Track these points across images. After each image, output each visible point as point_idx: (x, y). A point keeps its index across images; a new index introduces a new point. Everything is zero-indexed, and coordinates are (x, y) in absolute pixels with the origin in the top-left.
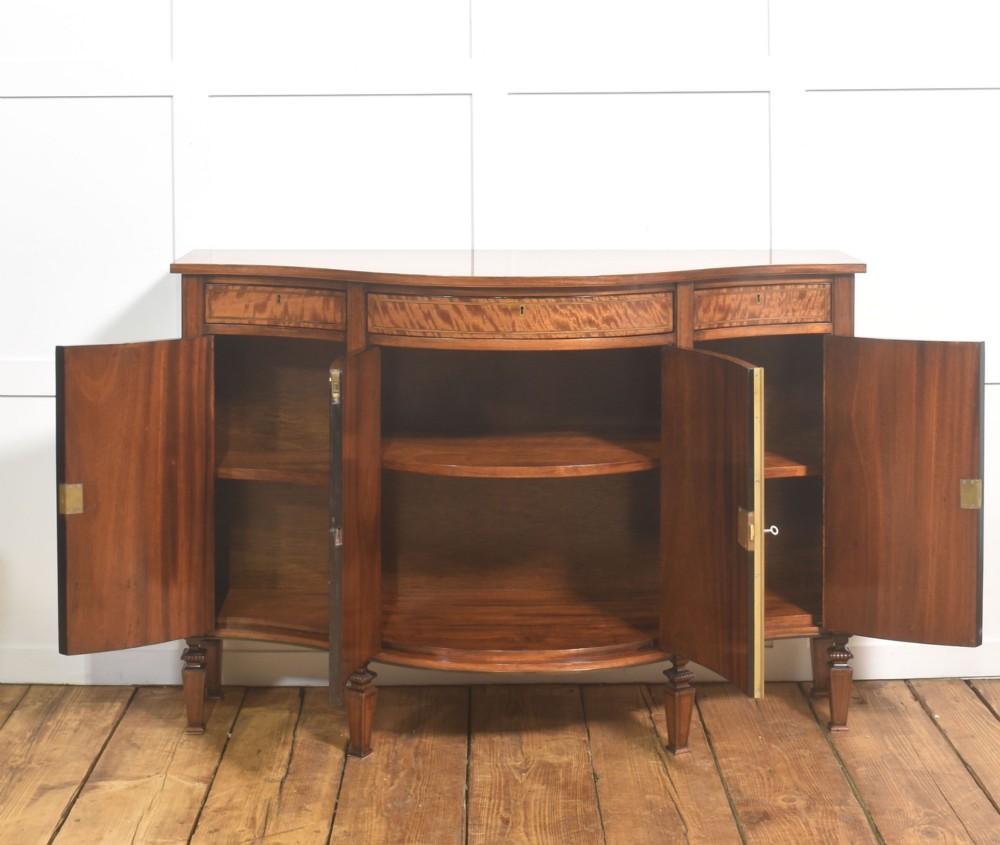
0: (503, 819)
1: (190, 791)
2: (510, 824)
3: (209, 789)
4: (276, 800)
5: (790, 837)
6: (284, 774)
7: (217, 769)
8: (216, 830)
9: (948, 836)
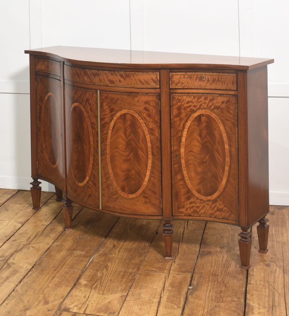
0: (114, 245)
1: (15, 226)
2: (115, 247)
3: (22, 226)
4: (41, 232)
5: (214, 261)
6: (49, 223)
7: (29, 219)
8: (15, 240)
9: (275, 267)
